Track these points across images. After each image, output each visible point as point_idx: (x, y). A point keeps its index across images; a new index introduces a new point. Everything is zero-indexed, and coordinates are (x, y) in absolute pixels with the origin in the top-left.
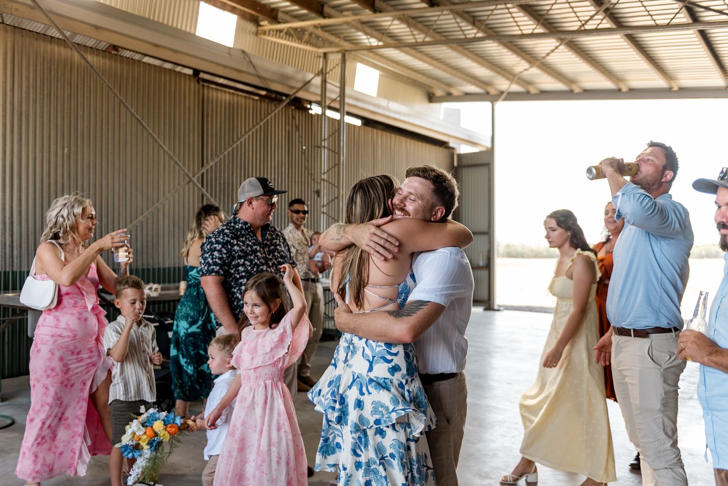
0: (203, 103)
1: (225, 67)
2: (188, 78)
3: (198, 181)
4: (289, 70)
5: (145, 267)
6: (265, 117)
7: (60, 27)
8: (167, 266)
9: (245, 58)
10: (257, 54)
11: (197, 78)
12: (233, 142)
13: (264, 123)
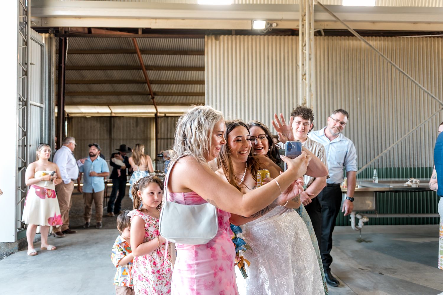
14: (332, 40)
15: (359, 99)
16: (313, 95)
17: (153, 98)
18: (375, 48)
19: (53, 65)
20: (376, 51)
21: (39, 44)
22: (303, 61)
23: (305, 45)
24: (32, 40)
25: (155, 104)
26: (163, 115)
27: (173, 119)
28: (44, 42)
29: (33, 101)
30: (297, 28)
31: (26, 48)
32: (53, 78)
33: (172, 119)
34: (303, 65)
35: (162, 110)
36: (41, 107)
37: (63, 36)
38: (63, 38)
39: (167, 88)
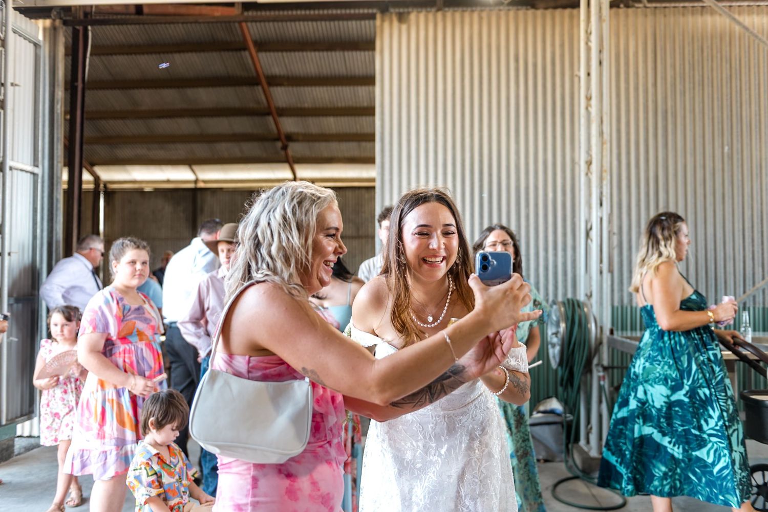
14: (665, 16)
15: (726, 148)
17: (285, 148)
18: (755, 31)
19: (58, 85)
20: (760, 39)
21: (30, 41)
22: (588, 66)
24: (17, 35)
25: (291, 160)
28: (41, 37)
29: (18, 162)
31: (3, 53)
32: (59, 111)
34: (588, 75)
35: (307, 173)
36: (34, 174)
37: (80, 23)
38: (80, 28)
39: (314, 125)
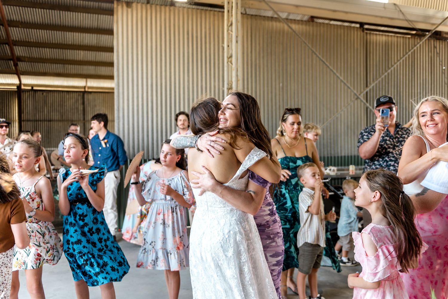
0: (366, 45)
1: (382, 17)
2: (356, 29)
3: (364, 99)
4: (431, 12)
5: (329, 156)
6: (412, 48)
7: (275, 10)
8: (343, 155)
9: (396, 9)
10: (406, 5)
11: (362, 29)
12: (389, 68)
13: (412, 53)
15: (281, 85)
16: (239, 81)
17: (16, 65)
18: (297, 32)
22: (228, 42)
23: (231, 25)
25: (19, 72)
26: (30, 88)
27: (45, 94)
30: (222, 4)
33: (42, 94)
34: (228, 46)
35: (28, 81)
39: (35, 52)
